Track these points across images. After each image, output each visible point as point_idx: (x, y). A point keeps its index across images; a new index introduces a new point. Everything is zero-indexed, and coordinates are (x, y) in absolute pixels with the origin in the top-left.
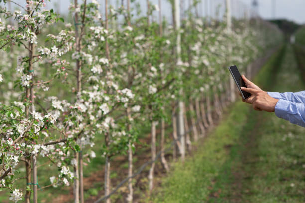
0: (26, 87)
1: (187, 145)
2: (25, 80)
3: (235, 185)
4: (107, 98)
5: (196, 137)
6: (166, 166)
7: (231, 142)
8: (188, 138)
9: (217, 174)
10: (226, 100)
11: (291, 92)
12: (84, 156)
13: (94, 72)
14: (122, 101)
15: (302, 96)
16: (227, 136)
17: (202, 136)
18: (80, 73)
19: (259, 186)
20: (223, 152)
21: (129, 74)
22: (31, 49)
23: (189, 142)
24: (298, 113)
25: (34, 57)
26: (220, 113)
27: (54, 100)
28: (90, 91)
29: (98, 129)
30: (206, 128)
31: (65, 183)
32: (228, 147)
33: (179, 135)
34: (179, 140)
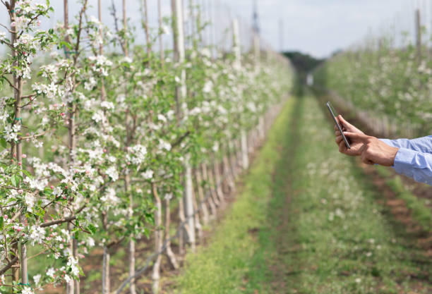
0: (12, 142)
1: (197, 230)
2: (10, 133)
3: (275, 284)
4: (113, 159)
5: (206, 218)
6: (173, 261)
7: (255, 224)
8: (197, 219)
9: (247, 270)
10: (238, 166)
11: (407, 139)
12: (79, 244)
13: (97, 121)
14: (134, 163)
15: (422, 144)
16: (249, 215)
17: (213, 217)
18: (74, 123)
19: (311, 284)
20: (249, 238)
21: (128, 127)
22: (17, 87)
23: (199, 226)
24: (429, 167)
25: (22, 98)
26: (232, 184)
27: (36, 162)
28: (89, 148)
29: (104, 202)
30: (217, 206)
31: (67, 281)
32: (254, 231)
33: (186, 216)
34: (187, 222)
